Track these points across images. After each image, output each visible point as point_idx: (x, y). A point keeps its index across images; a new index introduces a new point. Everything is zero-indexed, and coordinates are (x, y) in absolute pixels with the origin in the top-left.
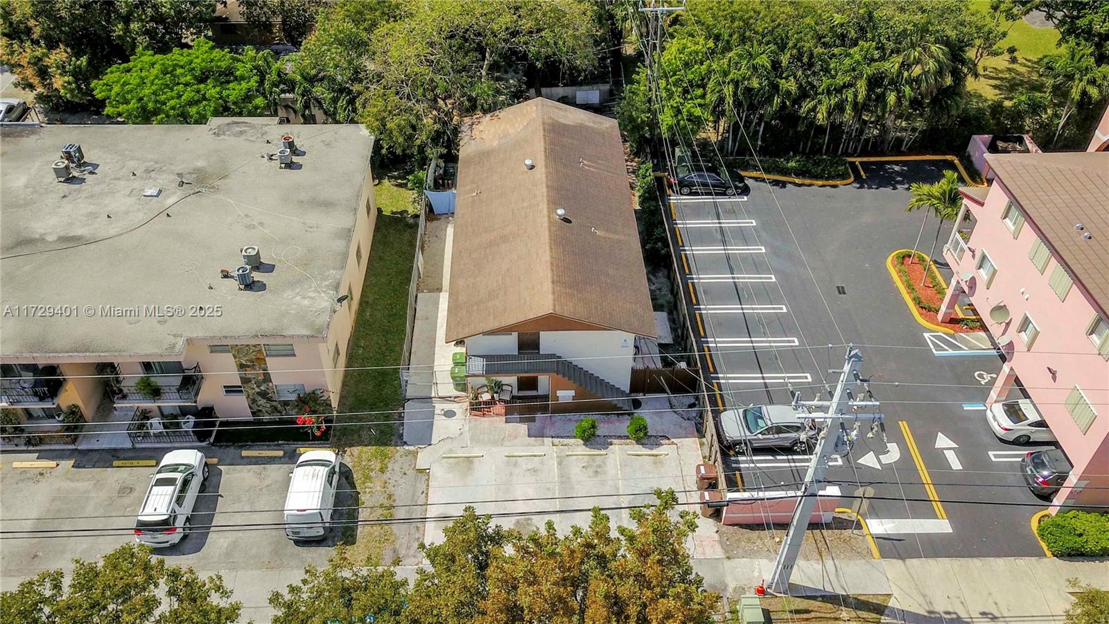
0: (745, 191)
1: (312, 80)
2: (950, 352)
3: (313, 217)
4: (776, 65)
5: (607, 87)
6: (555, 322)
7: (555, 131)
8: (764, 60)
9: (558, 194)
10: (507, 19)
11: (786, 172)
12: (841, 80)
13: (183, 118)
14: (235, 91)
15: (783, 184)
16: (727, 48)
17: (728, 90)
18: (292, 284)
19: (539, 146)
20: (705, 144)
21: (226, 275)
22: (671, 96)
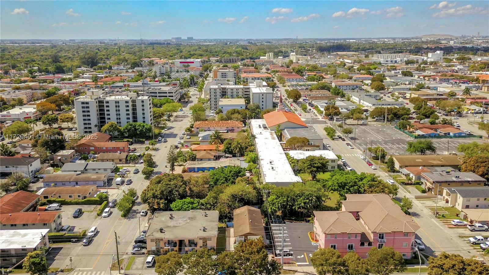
0: (285, 223)
1: (206, 204)
2: (315, 245)
3: (212, 223)
4: (287, 200)
5: (259, 206)
6: (250, 234)
7: (249, 211)
8: (285, 199)
9: (250, 218)
10: (240, 193)
11: (292, 220)
12: (299, 203)
13: (186, 210)
14: (194, 205)
15: (292, 222)
16: (279, 197)
17: (280, 205)
18: (210, 231)
19: (247, 212)
20: (278, 216)
21: (200, 230)
22: (270, 206)
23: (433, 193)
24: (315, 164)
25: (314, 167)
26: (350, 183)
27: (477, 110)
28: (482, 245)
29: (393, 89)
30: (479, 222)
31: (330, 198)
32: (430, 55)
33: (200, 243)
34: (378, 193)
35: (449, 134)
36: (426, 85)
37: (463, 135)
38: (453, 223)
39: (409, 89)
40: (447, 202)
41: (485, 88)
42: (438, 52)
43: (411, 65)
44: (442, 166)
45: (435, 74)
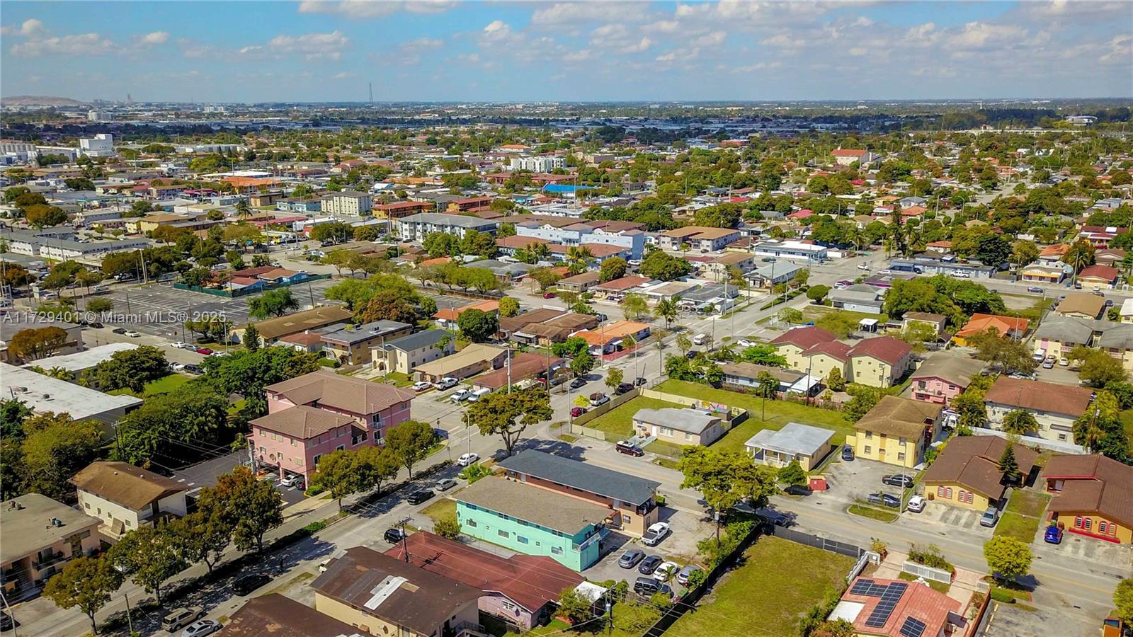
3: (54, 511)
23: (350, 363)
24: (143, 363)
25: (143, 370)
26: (260, 367)
27: (284, 237)
28: (470, 399)
29: (86, 217)
30: (446, 376)
31: (233, 405)
32: (85, 143)
33: (68, 551)
34: (307, 373)
35: (280, 280)
36: (154, 205)
37: (303, 277)
38: (416, 388)
39: (119, 215)
40: (382, 367)
41: (255, 201)
42: (102, 136)
43: (53, 167)
44: (326, 325)
45: (132, 182)
